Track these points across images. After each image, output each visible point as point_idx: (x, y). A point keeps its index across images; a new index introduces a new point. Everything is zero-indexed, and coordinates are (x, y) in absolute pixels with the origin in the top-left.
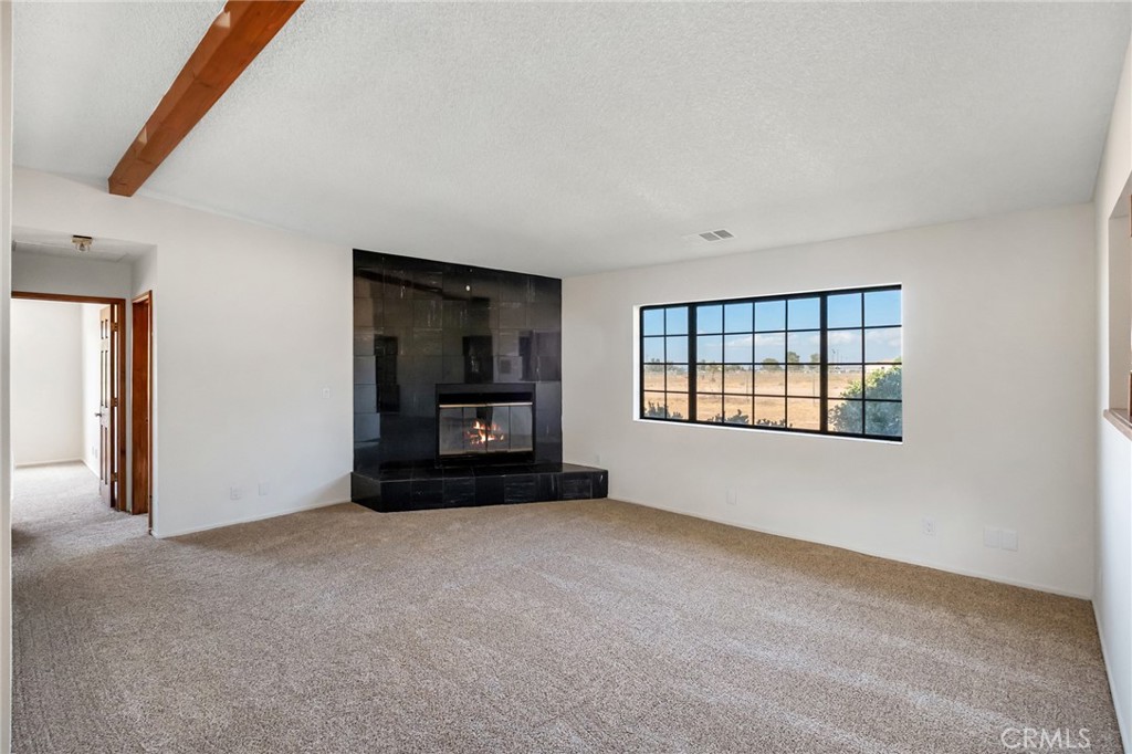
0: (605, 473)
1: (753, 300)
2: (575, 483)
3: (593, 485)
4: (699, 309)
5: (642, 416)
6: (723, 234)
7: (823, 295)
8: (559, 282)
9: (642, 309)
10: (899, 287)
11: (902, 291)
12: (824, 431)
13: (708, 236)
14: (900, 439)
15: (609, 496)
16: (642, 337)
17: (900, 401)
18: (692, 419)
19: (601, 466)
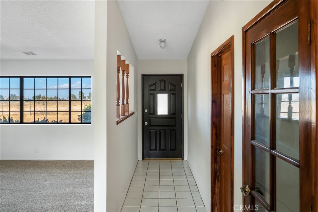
1: (46, 77)
4: (24, 79)
6: (32, 54)
7: (70, 78)
10: (90, 77)
11: (91, 78)
12: (70, 122)
14: (90, 123)
17: (91, 112)
18: (22, 122)
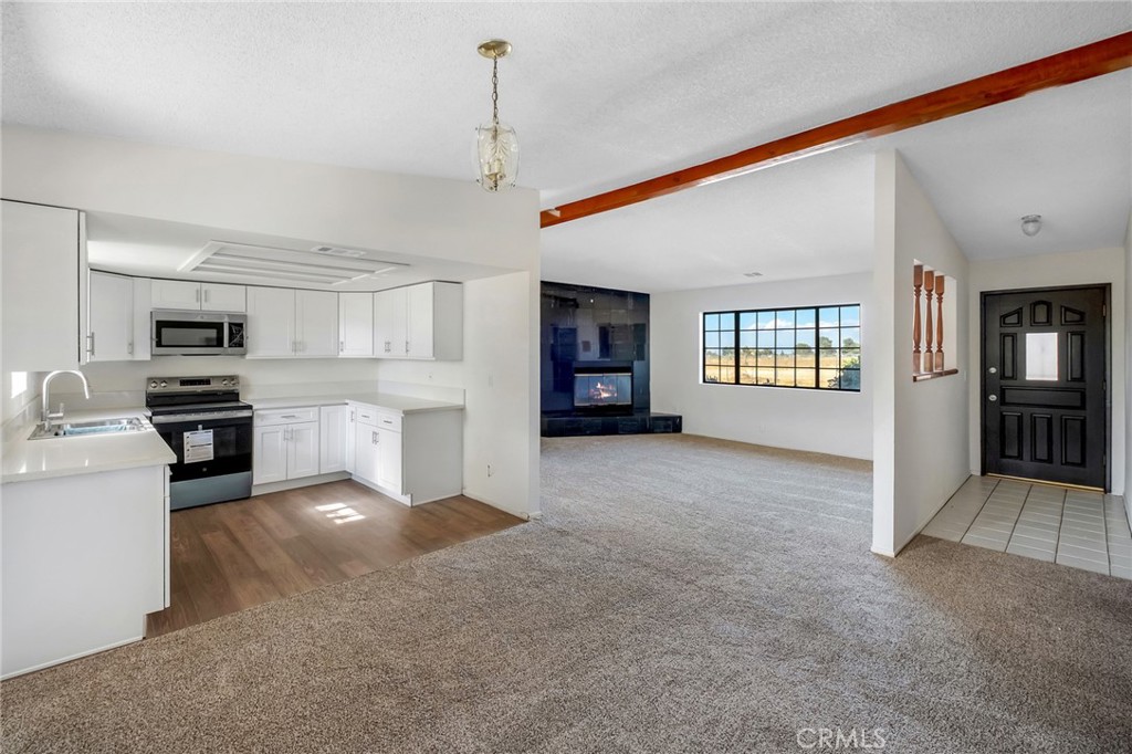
0: (680, 418)
1: (775, 310)
2: (662, 423)
3: (672, 425)
4: (741, 315)
5: (704, 381)
6: (757, 274)
7: (817, 308)
8: (648, 295)
9: (705, 314)
10: (859, 305)
11: (860, 307)
12: (817, 387)
13: (748, 275)
14: (859, 391)
15: (684, 431)
16: (704, 331)
17: (859, 369)
18: (737, 382)
19: (678, 414)
